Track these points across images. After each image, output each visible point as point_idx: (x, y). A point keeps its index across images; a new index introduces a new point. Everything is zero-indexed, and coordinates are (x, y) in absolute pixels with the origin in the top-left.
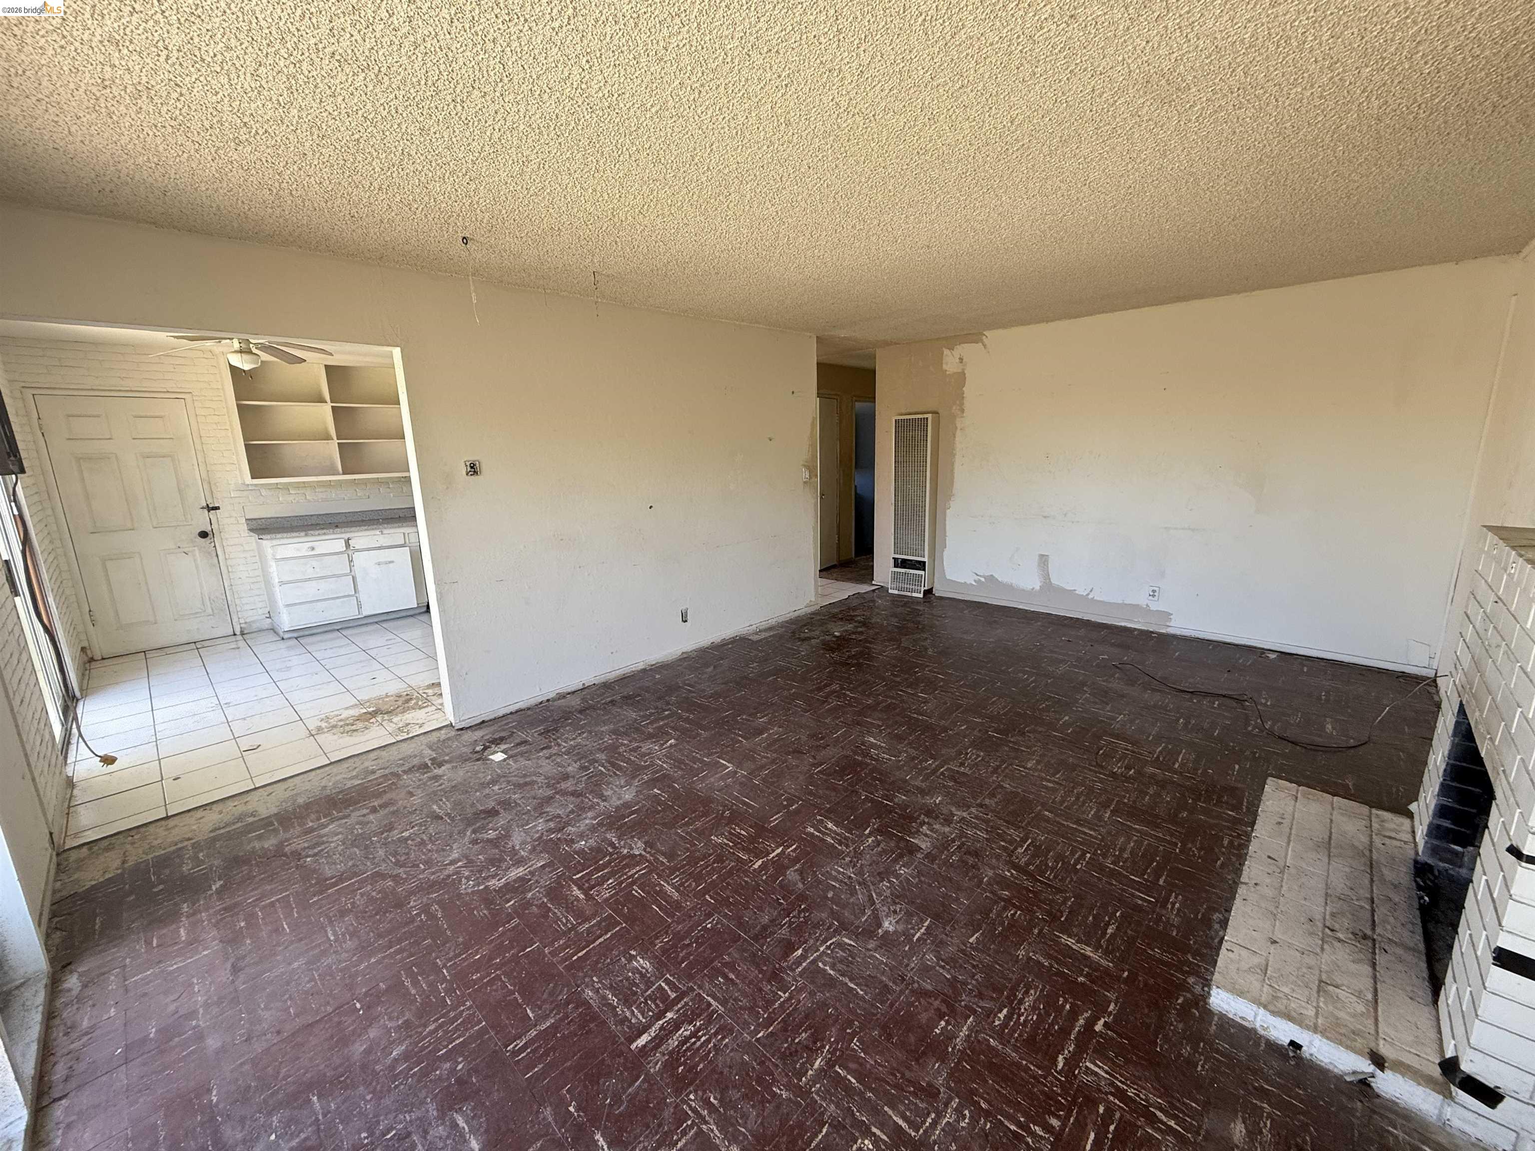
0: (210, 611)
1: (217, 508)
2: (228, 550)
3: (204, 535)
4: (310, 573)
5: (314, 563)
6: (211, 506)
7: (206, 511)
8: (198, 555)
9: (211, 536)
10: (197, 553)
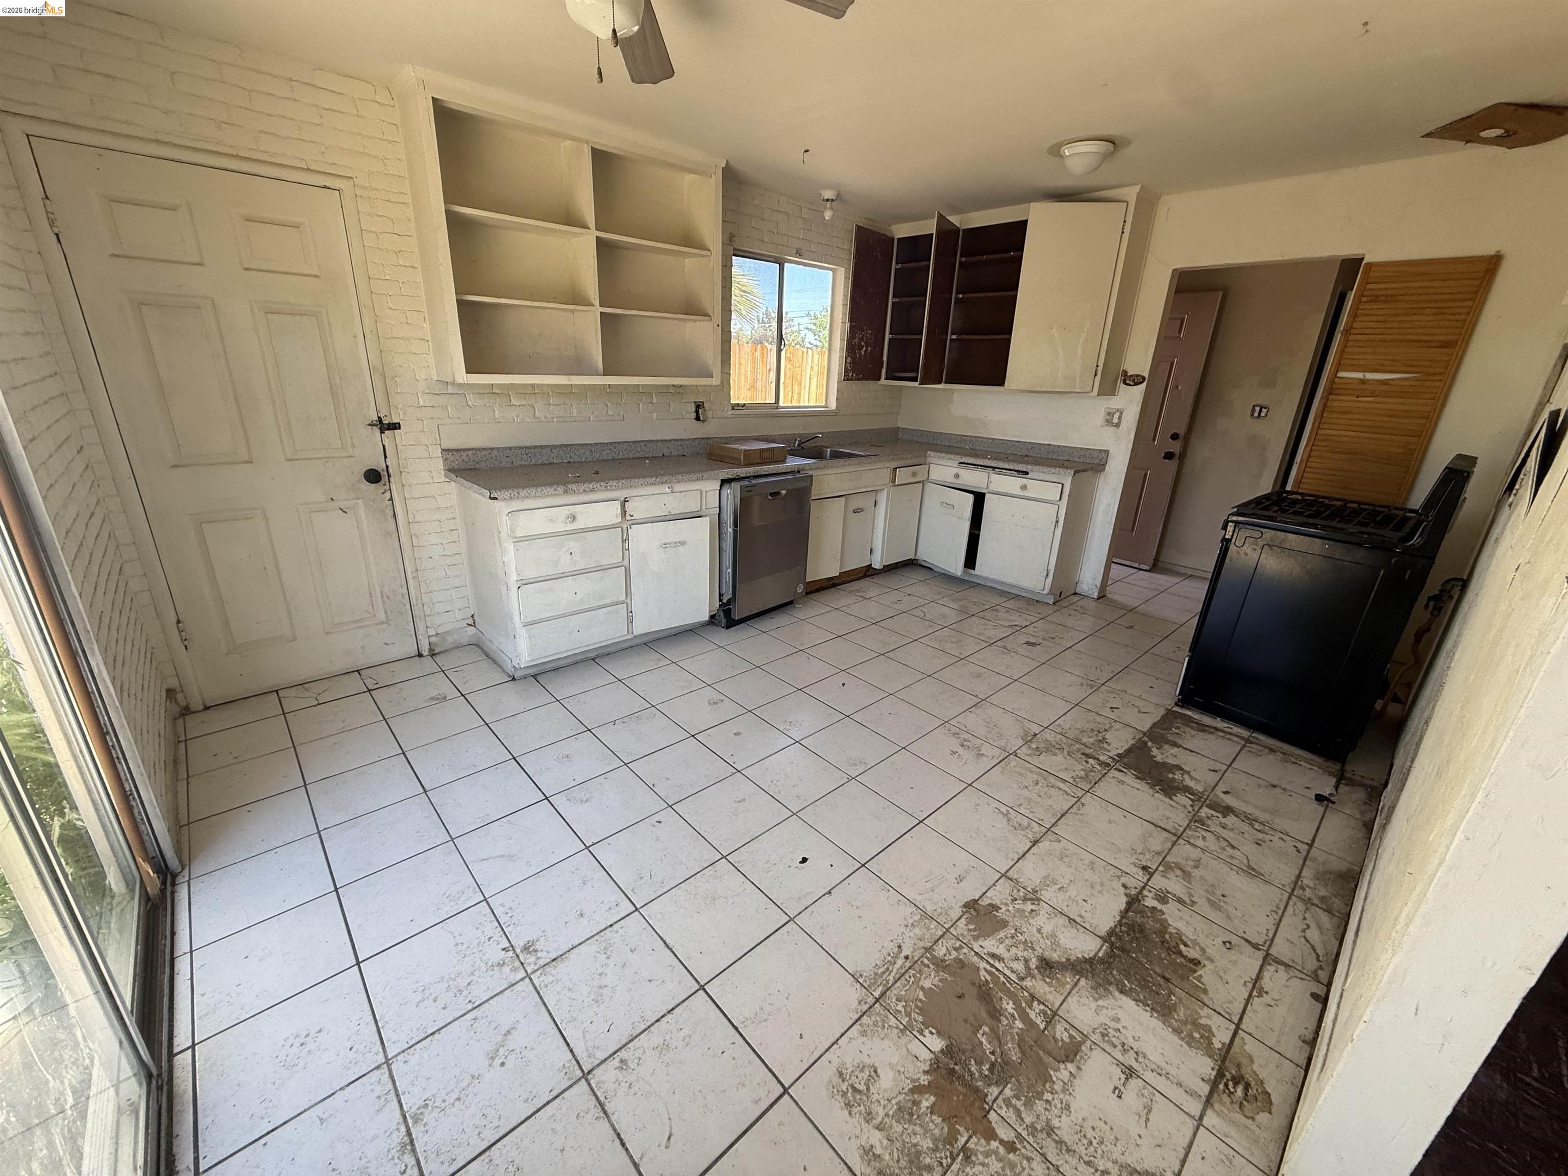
0: (382, 616)
1: (395, 426)
2: (412, 505)
3: (373, 476)
4: (566, 564)
5: (573, 544)
6: (386, 421)
7: (377, 431)
8: (363, 517)
9: (385, 478)
10: (362, 512)
